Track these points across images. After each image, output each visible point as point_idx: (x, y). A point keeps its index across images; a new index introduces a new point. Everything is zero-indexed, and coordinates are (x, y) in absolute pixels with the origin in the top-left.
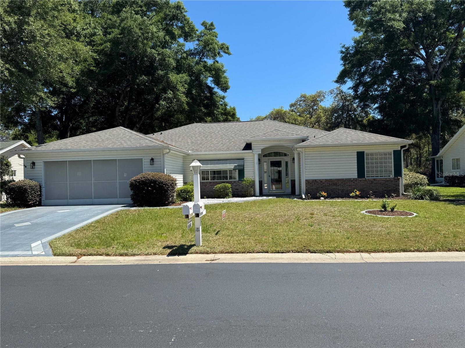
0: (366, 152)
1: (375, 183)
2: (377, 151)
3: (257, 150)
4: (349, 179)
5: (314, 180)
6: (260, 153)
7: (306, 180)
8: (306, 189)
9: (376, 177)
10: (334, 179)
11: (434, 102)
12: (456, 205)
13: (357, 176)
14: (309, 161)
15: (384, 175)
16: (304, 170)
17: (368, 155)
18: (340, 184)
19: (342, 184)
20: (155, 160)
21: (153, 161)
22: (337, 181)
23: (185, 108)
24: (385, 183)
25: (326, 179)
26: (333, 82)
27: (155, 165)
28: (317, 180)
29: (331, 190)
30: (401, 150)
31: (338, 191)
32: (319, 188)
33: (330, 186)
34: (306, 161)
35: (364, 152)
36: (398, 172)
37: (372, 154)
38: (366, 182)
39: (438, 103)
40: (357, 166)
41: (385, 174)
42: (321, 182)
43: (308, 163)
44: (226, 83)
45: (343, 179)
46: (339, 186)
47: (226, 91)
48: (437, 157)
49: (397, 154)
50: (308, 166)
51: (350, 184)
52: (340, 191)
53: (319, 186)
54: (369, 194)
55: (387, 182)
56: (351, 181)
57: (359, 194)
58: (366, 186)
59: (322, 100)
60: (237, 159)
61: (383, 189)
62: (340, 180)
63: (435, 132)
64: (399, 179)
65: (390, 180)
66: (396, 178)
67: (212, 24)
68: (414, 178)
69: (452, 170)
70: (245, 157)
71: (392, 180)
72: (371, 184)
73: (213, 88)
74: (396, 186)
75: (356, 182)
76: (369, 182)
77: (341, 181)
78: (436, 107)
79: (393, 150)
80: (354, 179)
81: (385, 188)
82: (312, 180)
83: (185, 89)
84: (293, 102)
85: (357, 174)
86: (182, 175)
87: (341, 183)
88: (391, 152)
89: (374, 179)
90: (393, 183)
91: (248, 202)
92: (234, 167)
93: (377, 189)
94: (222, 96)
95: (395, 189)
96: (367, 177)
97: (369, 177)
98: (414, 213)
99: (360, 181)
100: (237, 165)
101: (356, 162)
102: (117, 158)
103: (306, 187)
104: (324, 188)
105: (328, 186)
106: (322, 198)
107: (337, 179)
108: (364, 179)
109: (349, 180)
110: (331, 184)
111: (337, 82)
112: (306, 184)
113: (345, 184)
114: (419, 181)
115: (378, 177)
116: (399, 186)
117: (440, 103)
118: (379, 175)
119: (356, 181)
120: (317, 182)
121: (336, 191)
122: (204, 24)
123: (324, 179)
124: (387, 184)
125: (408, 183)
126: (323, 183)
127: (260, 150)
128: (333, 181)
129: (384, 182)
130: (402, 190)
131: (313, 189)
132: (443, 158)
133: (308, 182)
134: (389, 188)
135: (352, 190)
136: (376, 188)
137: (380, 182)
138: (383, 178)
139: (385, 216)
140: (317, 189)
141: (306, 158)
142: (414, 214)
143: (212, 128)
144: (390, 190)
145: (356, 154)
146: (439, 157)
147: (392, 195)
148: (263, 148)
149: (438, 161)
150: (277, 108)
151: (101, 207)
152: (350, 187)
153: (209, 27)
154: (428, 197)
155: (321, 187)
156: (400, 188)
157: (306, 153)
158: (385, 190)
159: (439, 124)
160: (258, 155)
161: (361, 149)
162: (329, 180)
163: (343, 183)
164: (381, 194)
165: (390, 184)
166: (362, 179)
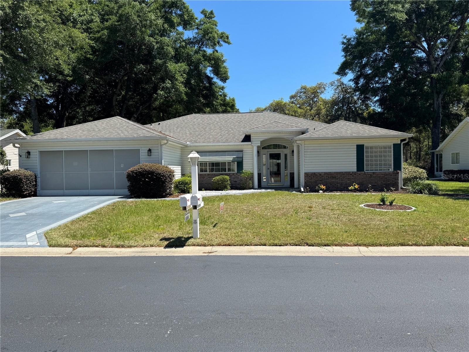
0: (366, 145)
1: (374, 177)
2: (377, 144)
3: (256, 143)
4: (348, 172)
5: (313, 173)
6: (259, 145)
7: (305, 173)
8: (305, 182)
9: (375, 170)
10: (333, 172)
11: (435, 95)
12: (455, 199)
13: (356, 170)
14: (309, 153)
15: (383, 169)
16: (303, 162)
17: (367, 148)
18: (339, 178)
19: (341, 178)
20: (152, 151)
21: (151, 152)
22: (336, 174)
23: (183, 98)
24: (383, 177)
25: (325, 173)
26: (334, 74)
27: (152, 157)
28: (316, 173)
29: (330, 183)
30: (400, 144)
31: (337, 184)
32: (318, 181)
33: (329, 179)
34: (305, 153)
35: (364, 145)
36: (397, 166)
37: (372, 148)
38: (365, 176)
39: (439, 96)
40: (356, 159)
41: (384, 167)
42: (320, 175)
43: (308, 156)
44: (226, 73)
45: (342, 172)
46: (337, 179)
47: (225, 82)
48: (437, 151)
49: (396, 147)
50: (307, 158)
51: (349, 178)
52: (339, 184)
53: (318, 179)
54: (368, 188)
55: (386, 175)
56: (350, 174)
57: (358, 188)
58: (365, 180)
59: (322, 92)
60: (236, 151)
61: (382, 183)
62: (339, 174)
63: (435, 126)
64: (398, 173)
65: (390, 173)
66: (395, 172)
67: (212, 13)
68: (413, 172)
69: (451, 165)
70: (244, 149)
71: (391, 174)
72: (370, 177)
73: (212, 78)
74: (395, 180)
75: (355, 176)
76: (368, 176)
77: (341, 174)
78: (437, 101)
79: (392, 143)
80: (353, 172)
81: (384, 181)
82: (311, 173)
83: (184, 78)
84: (293, 94)
85: (356, 168)
86: (180, 167)
87: (340, 176)
88: (391, 146)
89: (373, 172)
90: (392, 176)
91: (246, 195)
92: (233, 159)
94: (221, 86)
95: (394, 182)
96: (366, 170)
97: (368, 170)
98: (412, 207)
99: (359, 174)
100: (236, 158)
101: (356, 155)
102: (114, 149)
103: (305, 180)
104: (323, 181)
105: (327, 179)
106: (321, 191)
107: (336, 172)
108: (363, 173)
109: (348, 174)
110: (330, 178)
111: (338, 73)
112: (305, 177)
113: (344, 178)
114: (419, 175)
115: (377, 170)
116: (398, 180)
117: (441, 96)
118: (378, 169)
119: (355, 174)
120: (316, 175)
121: (335, 185)
122: (203, 12)
123: (323, 173)
124: (386, 178)
125: (407, 177)
126: (322, 176)
127: (260, 142)
128: (332, 174)
129: (383, 175)
130: (401, 183)
131: (312, 182)
132: (442, 152)
133: (307, 175)
134: (388, 182)
135: (350, 183)
136: (375, 182)
137: (379, 176)
138: (382, 172)
139: (384, 210)
140: (316, 182)
141: (305, 151)
142: (412, 209)
143: (211, 119)
144: (389, 184)
145: (356, 147)
146: (439, 151)
147: (391, 189)
148: (262, 140)
149: (437, 155)
150: (277, 99)
151: (97, 198)
152: (349, 181)
153: (209, 16)
154: (427, 191)
155: (320, 180)
156: (399, 181)
157: (306, 145)
158: (384, 184)
159: (440, 118)
160: (258, 147)
161: (360, 143)
162: (328, 173)
163: (342, 176)
164: (379, 187)
165: (389, 177)
166: (361, 173)
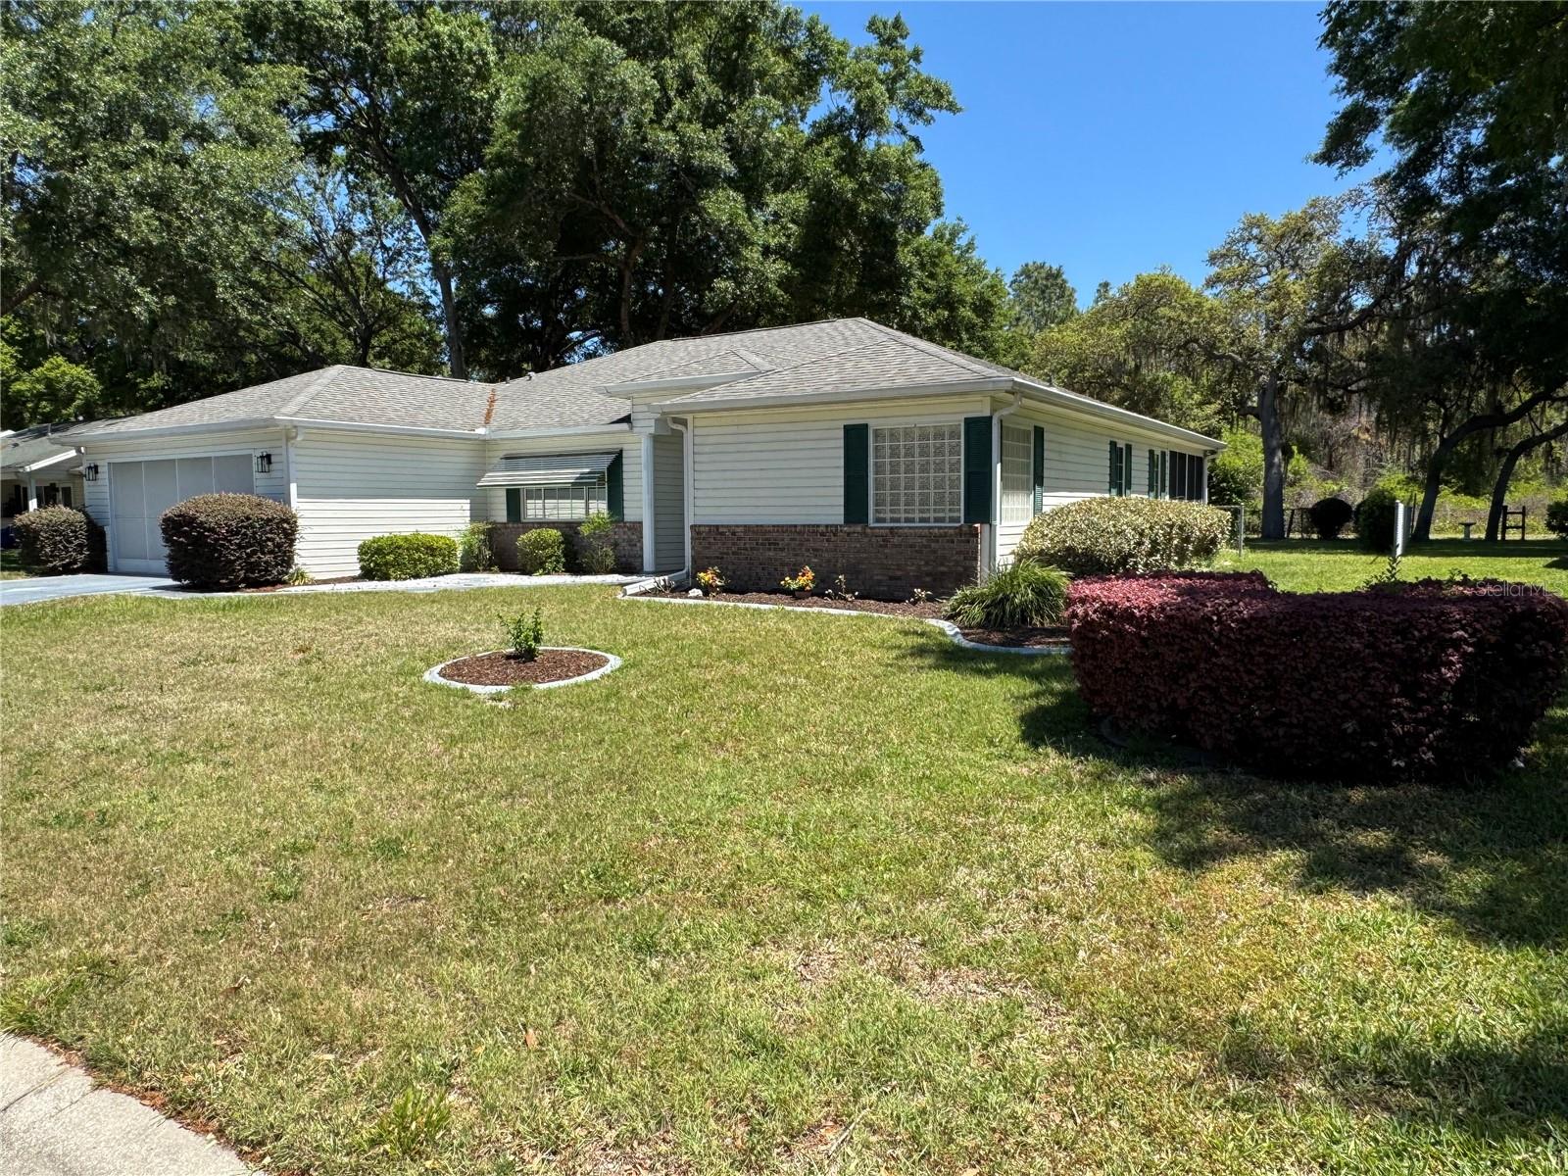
0: (873, 425)
1: (894, 545)
4: (814, 526)
5: (714, 526)
7: (695, 527)
8: (693, 557)
9: (902, 520)
10: (769, 526)
13: (841, 518)
14: (707, 458)
15: (932, 515)
16: (692, 491)
17: (879, 436)
18: (788, 545)
19: (793, 546)
20: (273, 459)
21: (270, 462)
25: (746, 526)
27: (272, 474)
28: (722, 526)
29: (761, 564)
30: (991, 418)
33: (758, 549)
34: (698, 458)
35: (866, 426)
36: (980, 506)
37: (894, 435)
38: (866, 540)
40: (843, 480)
42: (734, 534)
43: (703, 467)
45: (796, 526)
46: (782, 550)
49: (977, 431)
50: (703, 476)
51: (818, 545)
53: (728, 548)
57: (808, 585)
59: (1330, 232)
60: (606, 454)
62: (787, 531)
64: (979, 533)
66: (969, 528)
67: (897, 24)
70: (625, 447)
71: (955, 536)
72: (879, 545)
75: (835, 539)
76: (874, 540)
77: (791, 531)
79: (964, 417)
80: (829, 526)
81: (927, 564)
82: (708, 526)
85: (842, 510)
86: (468, 502)
87: (792, 539)
88: (959, 425)
90: (955, 545)
92: (578, 479)
93: (899, 567)
95: (961, 569)
97: (880, 520)
99: (849, 534)
100: (589, 473)
101: (842, 462)
103: (694, 549)
105: (751, 548)
106: (695, 593)
107: (778, 526)
108: (859, 529)
109: (814, 531)
112: (693, 535)
113: (803, 545)
115: (911, 520)
116: (976, 559)
118: (917, 516)
120: (721, 534)
121: (776, 569)
122: (872, 27)
123: (741, 526)
124: (935, 552)
128: (766, 531)
129: (924, 541)
133: (698, 530)
134: (942, 565)
137: (911, 541)
141: (698, 449)
144: (943, 573)
145: (841, 433)
153: (889, 34)
156: (982, 566)
157: (698, 432)
158: (927, 574)
160: (652, 440)
161: (855, 417)
162: (756, 529)
163: (795, 539)
165: (943, 548)
166: (854, 529)
